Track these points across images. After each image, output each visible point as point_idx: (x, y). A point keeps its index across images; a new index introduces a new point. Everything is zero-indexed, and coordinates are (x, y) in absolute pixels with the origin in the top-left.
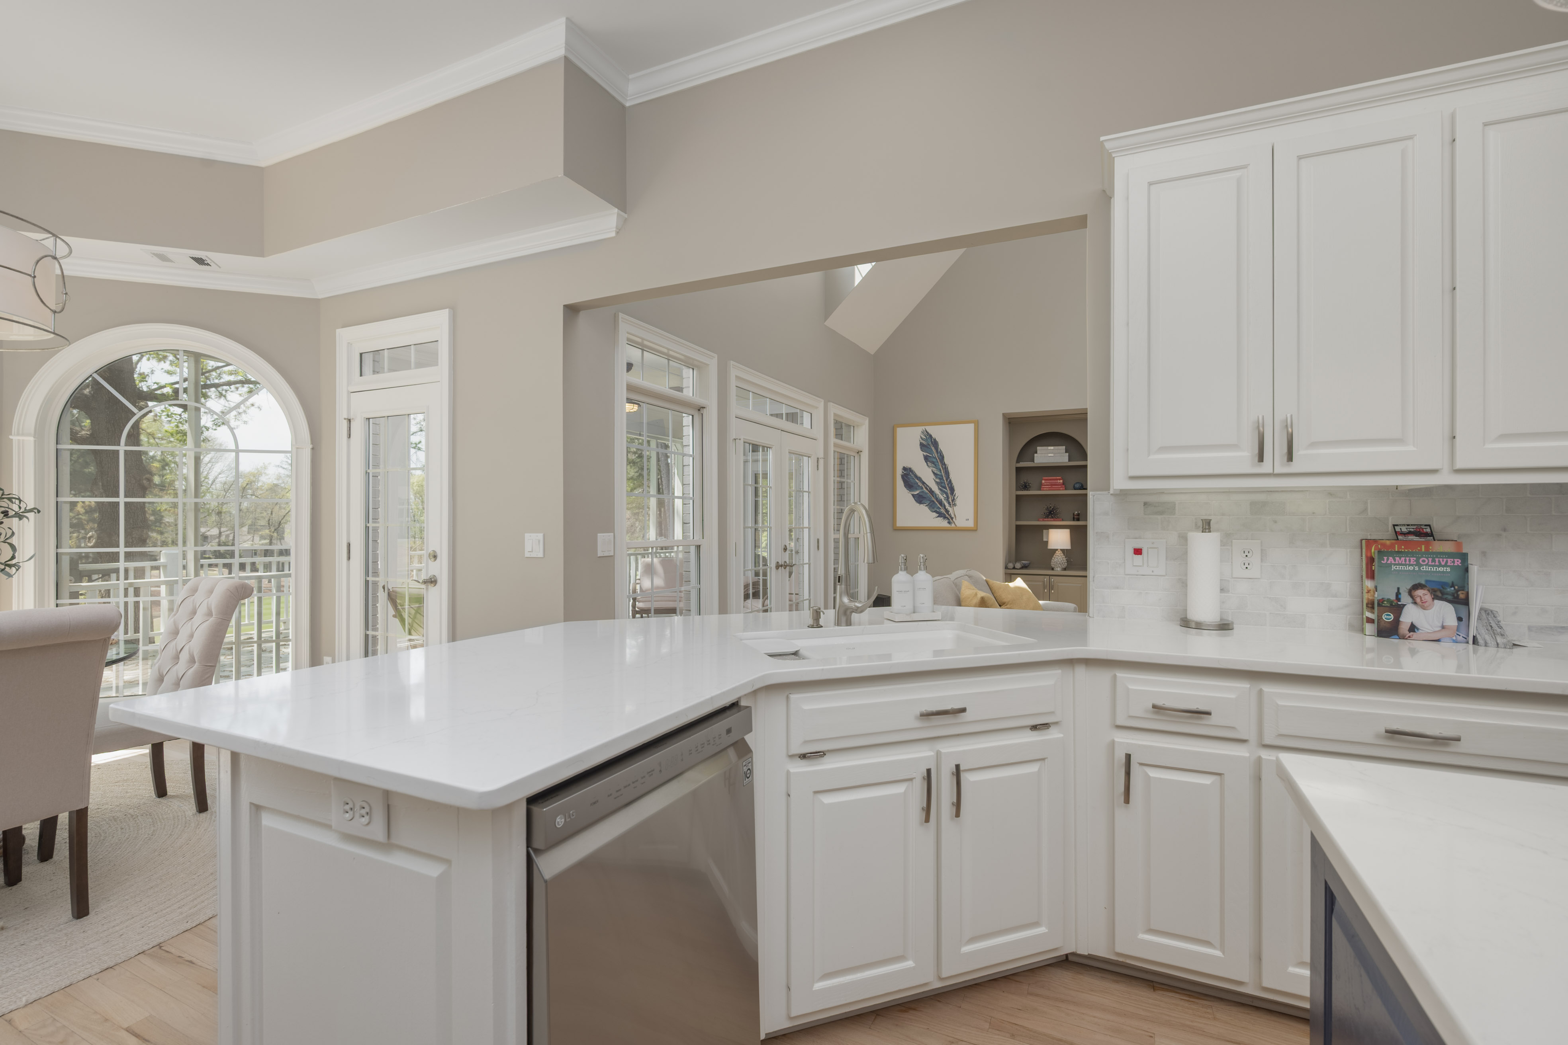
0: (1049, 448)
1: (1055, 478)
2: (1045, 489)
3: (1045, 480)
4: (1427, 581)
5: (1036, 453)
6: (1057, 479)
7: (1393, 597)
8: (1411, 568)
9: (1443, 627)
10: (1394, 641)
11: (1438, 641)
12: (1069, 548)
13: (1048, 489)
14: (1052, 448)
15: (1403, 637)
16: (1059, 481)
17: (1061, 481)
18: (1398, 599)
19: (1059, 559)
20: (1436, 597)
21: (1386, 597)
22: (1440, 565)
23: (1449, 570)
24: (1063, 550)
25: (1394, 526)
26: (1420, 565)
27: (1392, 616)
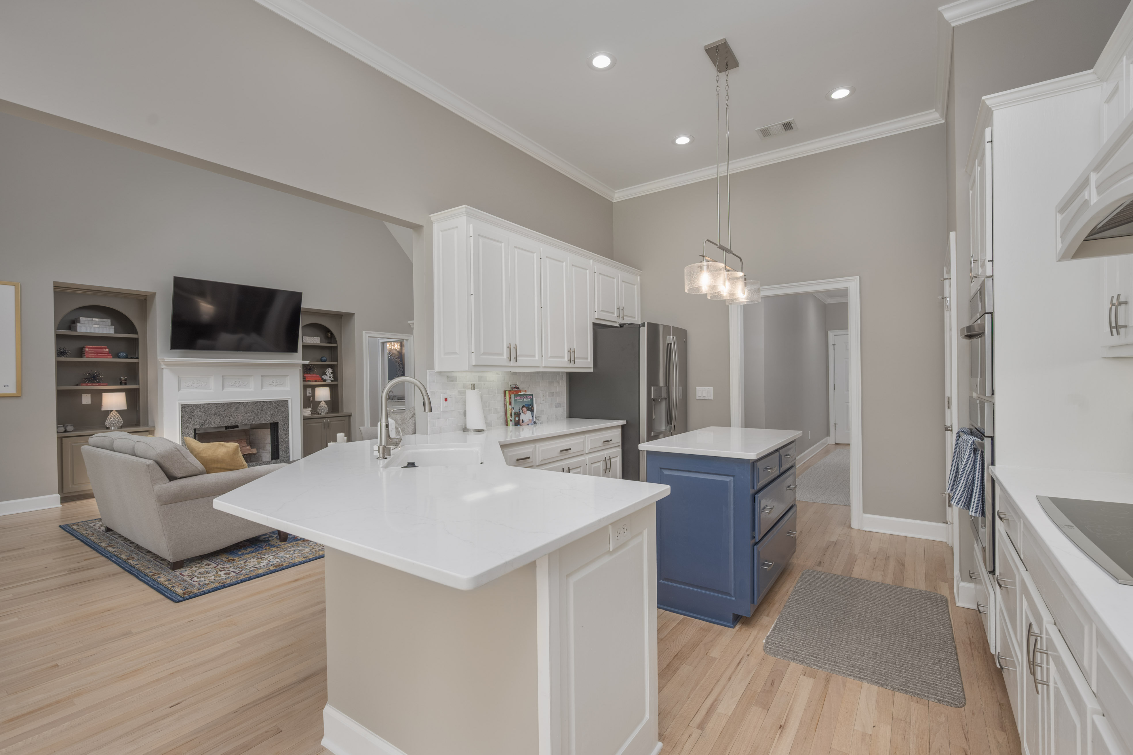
0: (94, 319)
1: (100, 347)
2: (90, 356)
3: (88, 348)
4: (525, 404)
5: (79, 323)
6: (103, 348)
7: (518, 411)
8: (522, 400)
9: (529, 420)
10: (519, 426)
11: (528, 425)
12: (125, 408)
13: (93, 356)
14: (97, 320)
15: (521, 425)
16: (104, 350)
17: (107, 350)
18: (519, 412)
19: (114, 418)
20: (527, 410)
21: (516, 411)
22: (528, 399)
23: (529, 400)
24: (118, 411)
25: (511, 385)
26: (523, 399)
27: (518, 418)
